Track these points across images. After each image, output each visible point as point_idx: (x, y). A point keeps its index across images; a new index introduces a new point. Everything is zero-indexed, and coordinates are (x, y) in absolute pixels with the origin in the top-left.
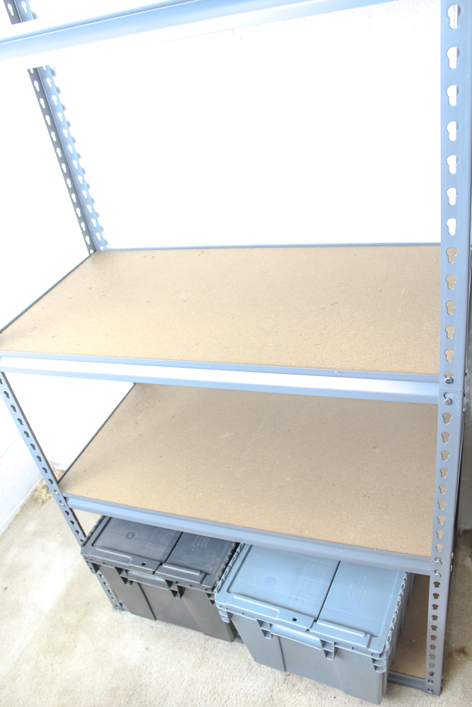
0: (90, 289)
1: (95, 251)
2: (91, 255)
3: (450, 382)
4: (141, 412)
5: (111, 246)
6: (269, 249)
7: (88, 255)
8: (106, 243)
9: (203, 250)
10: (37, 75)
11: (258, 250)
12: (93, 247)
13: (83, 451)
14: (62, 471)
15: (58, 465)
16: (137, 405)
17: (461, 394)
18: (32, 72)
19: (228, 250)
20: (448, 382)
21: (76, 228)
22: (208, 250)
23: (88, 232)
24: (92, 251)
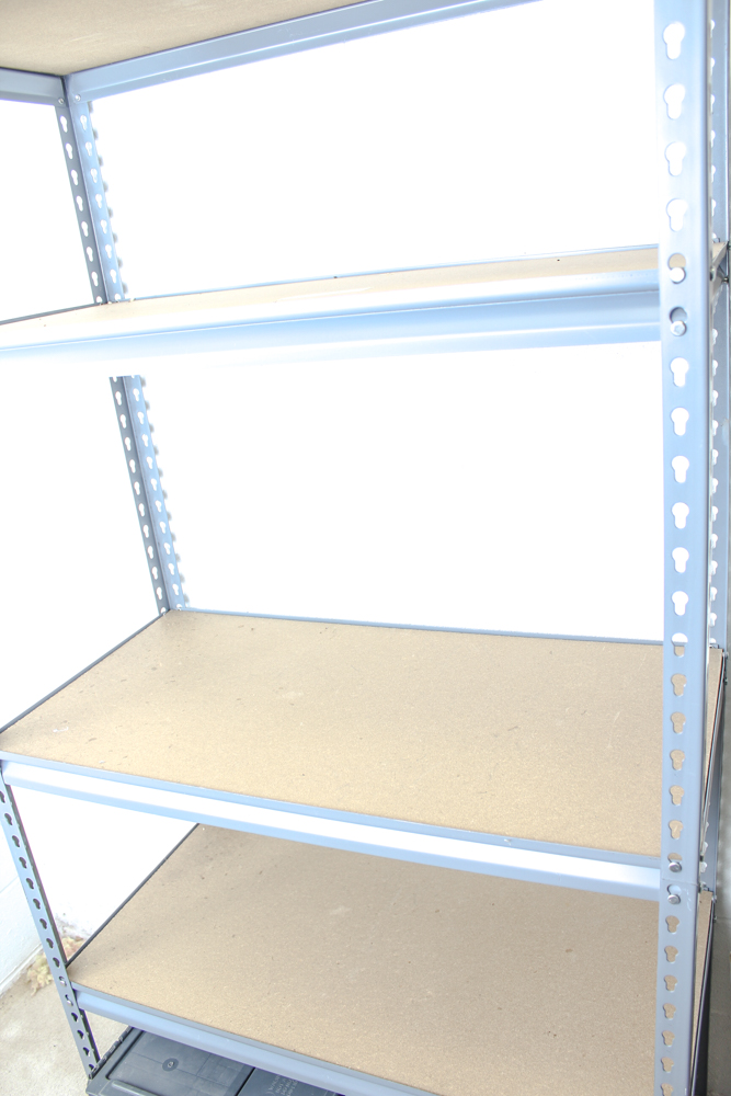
0: (154, 669)
1: (169, 610)
2: (161, 616)
3: (677, 869)
4: (211, 859)
5: (193, 604)
6: (424, 633)
7: (158, 615)
8: (186, 599)
9: (327, 625)
10: (121, 385)
11: (407, 633)
12: (166, 604)
13: (113, 916)
14: (78, 939)
15: (72, 927)
16: (207, 847)
17: (693, 889)
18: (115, 380)
19: (363, 629)
20: (673, 869)
21: (143, 575)
22: (336, 626)
23: (162, 581)
24: (164, 610)
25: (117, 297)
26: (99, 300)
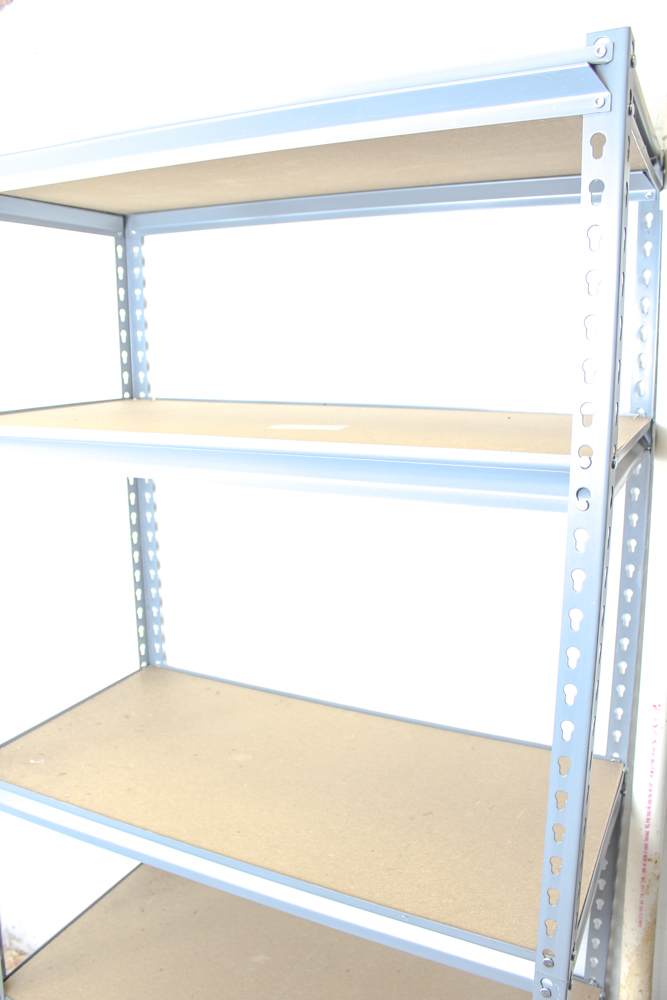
0: (127, 717)
1: (148, 664)
2: (141, 669)
3: (550, 964)
4: (153, 894)
5: (170, 662)
6: (366, 716)
7: (138, 668)
8: (163, 657)
9: (283, 698)
11: (351, 714)
12: (147, 658)
13: (56, 936)
14: (21, 953)
15: (19, 940)
16: (151, 882)
17: (564, 986)
19: (314, 706)
20: (547, 964)
21: (132, 631)
22: (290, 700)
23: (146, 640)
24: (144, 664)
25: (142, 395)
26: (127, 395)
